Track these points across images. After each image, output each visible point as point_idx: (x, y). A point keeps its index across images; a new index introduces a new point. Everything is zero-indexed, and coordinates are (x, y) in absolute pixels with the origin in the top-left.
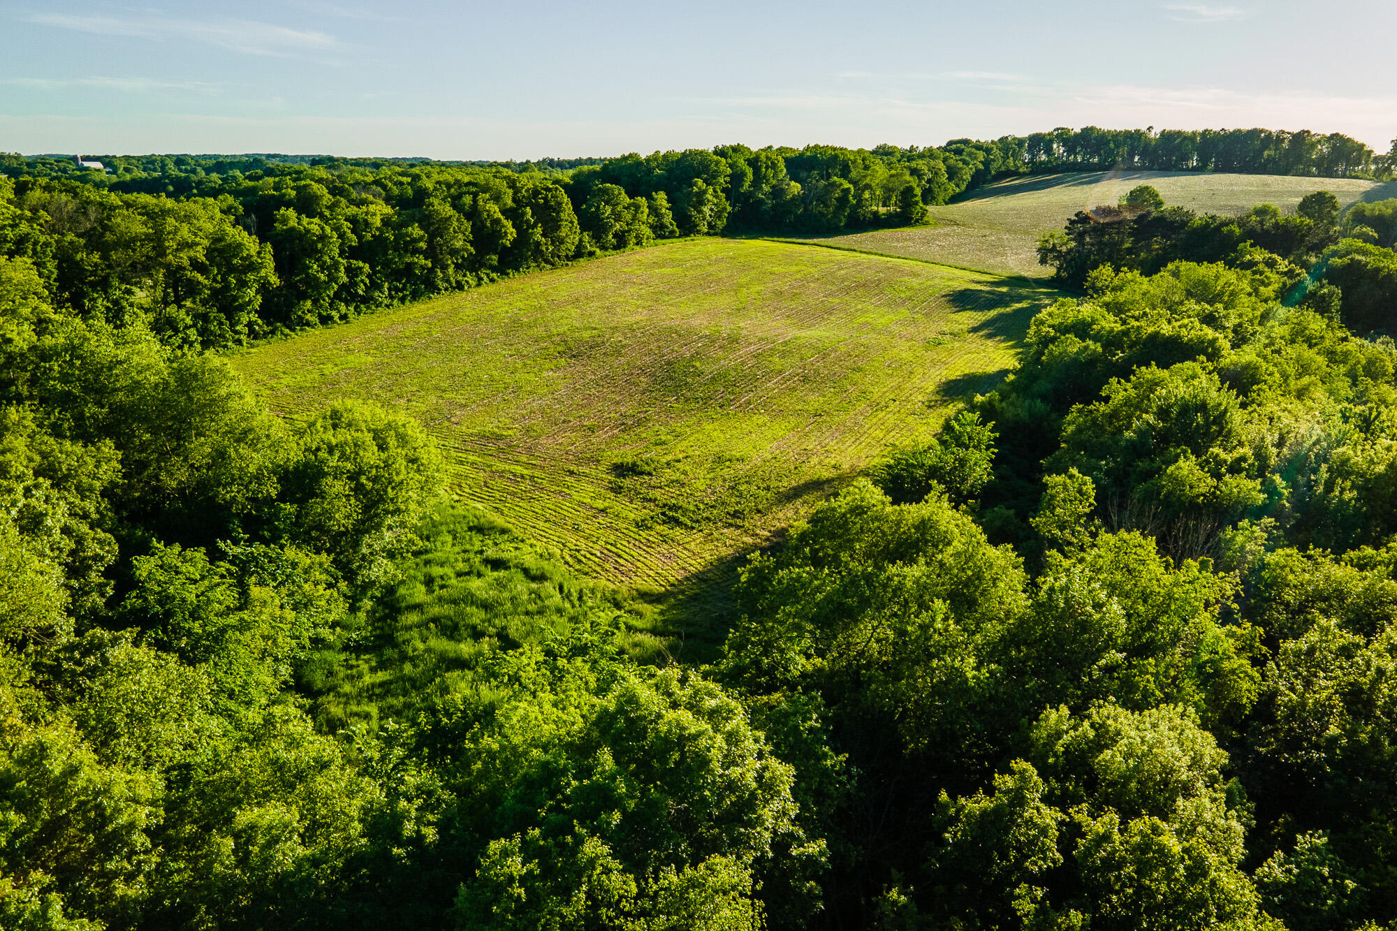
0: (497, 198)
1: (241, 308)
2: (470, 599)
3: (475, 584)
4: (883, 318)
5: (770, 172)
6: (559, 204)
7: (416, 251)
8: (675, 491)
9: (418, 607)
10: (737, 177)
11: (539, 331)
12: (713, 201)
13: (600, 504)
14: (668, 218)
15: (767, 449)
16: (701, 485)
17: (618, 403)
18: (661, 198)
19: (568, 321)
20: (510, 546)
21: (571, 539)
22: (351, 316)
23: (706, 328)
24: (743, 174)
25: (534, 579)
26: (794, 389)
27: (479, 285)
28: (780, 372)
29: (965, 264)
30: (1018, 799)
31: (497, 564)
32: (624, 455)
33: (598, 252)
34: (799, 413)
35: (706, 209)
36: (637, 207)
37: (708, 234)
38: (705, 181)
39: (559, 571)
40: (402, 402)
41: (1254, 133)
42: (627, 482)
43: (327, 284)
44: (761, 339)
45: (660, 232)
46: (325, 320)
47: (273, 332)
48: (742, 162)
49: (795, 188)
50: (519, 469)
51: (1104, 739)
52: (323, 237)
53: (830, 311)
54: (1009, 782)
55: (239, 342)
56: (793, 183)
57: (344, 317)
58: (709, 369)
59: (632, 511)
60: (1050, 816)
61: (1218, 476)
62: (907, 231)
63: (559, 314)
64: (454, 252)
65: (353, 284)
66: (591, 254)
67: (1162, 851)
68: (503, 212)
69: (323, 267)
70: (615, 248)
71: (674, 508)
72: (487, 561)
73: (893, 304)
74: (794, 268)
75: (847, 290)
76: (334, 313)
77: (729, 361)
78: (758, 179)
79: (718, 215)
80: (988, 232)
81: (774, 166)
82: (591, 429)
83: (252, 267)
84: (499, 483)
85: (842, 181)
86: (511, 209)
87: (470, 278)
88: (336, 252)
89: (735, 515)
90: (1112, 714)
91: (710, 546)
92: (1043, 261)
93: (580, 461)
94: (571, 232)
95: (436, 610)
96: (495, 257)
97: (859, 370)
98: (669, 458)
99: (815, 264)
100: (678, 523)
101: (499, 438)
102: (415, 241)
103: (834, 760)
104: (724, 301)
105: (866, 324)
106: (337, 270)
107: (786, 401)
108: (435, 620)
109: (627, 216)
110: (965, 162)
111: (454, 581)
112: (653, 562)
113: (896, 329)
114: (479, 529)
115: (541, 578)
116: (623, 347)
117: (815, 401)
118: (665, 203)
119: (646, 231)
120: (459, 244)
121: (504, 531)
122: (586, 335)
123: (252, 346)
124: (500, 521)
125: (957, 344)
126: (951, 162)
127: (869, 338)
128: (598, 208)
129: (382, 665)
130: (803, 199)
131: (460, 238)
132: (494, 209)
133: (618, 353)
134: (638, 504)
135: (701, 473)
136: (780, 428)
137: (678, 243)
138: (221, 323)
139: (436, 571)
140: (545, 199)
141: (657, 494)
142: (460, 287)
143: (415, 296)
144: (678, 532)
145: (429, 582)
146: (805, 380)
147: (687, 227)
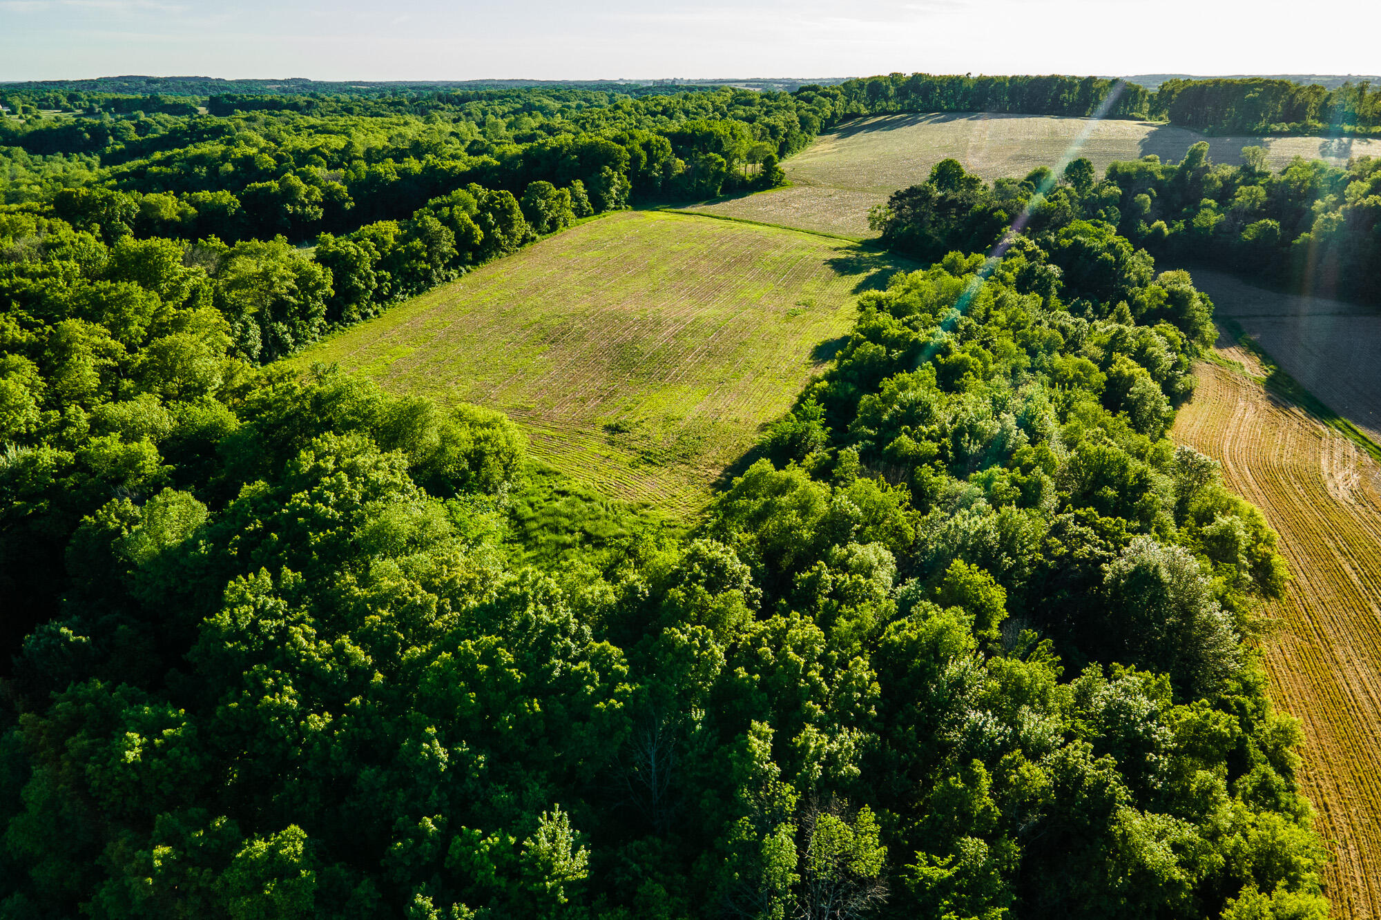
0: (466, 208)
1: (314, 315)
2: (557, 513)
3: (556, 505)
4: (757, 292)
5: (660, 153)
6: (511, 207)
7: (420, 258)
8: (645, 442)
9: (533, 519)
10: (635, 159)
11: (520, 320)
12: (619, 182)
13: (604, 453)
14: (585, 202)
15: (694, 411)
16: (659, 437)
17: (593, 380)
18: (579, 185)
19: (538, 308)
20: (563, 482)
21: (596, 476)
22: (381, 311)
23: (637, 312)
24: (639, 158)
25: (586, 500)
26: (704, 362)
27: (460, 276)
28: (693, 349)
29: (815, 228)
30: (819, 573)
31: (564, 493)
32: (608, 419)
33: (538, 237)
34: (708, 382)
35: (613, 190)
36: (562, 196)
37: (615, 209)
38: (612, 167)
39: (598, 496)
40: (453, 384)
41: (1053, 79)
42: (617, 437)
43: (365, 291)
44: (676, 321)
45: (580, 213)
46: (365, 316)
47: (333, 329)
48: (637, 148)
49: (680, 165)
50: (548, 432)
51: (851, 554)
52: (359, 257)
53: (719, 288)
54: (817, 568)
55: (314, 339)
56: (678, 160)
57: (376, 313)
58: (648, 350)
59: (625, 458)
60: (829, 577)
61: (919, 440)
62: (769, 194)
63: (529, 303)
64: (443, 256)
65: (380, 288)
66: (533, 239)
67: (860, 584)
68: (473, 218)
69: (360, 277)
70: (549, 232)
71: (649, 454)
72: (558, 492)
73: (762, 277)
74: (688, 245)
75: (728, 266)
76: (370, 311)
77: (657, 341)
78: (652, 159)
79: (622, 192)
80: (832, 191)
81: (663, 147)
82: (583, 401)
83: (319, 286)
84: (541, 443)
85: (716, 155)
86: (478, 216)
87: (454, 272)
88: (368, 266)
89: (684, 456)
90: (855, 546)
91: (673, 476)
92: (872, 227)
93: (583, 424)
94: (521, 226)
95: (543, 521)
96: (470, 254)
97: (744, 343)
98: (637, 419)
99: (702, 238)
100: (654, 464)
101: (527, 410)
102: (419, 251)
103: (760, 565)
104: (642, 283)
105: (744, 299)
106: (370, 279)
107: (700, 373)
108: (546, 525)
109: (556, 205)
110: (815, 112)
111: (545, 504)
112: (644, 486)
113: (765, 302)
114: (542, 473)
115: (590, 500)
116: (585, 332)
117: (718, 371)
118: (582, 190)
119: (570, 214)
120: (445, 249)
121: (557, 474)
122: (555, 322)
123: (323, 341)
124: (552, 467)
125: (808, 314)
126: (803, 112)
127: (748, 314)
128: (535, 202)
129: (527, 549)
130: (687, 174)
131: (447, 246)
132: (466, 216)
133: (581, 337)
134: (626, 452)
135: (658, 429)
136: (697, 395)
137: (594, 220)
138: (304, 329)
139: (533, 499)
140: (501, 204)
141: (635, 445)
142: (448, 279)
143: (420, 291)
144: (654, 469)
145: (531, 505)
146: (710, 354)
147: (599, 206)
